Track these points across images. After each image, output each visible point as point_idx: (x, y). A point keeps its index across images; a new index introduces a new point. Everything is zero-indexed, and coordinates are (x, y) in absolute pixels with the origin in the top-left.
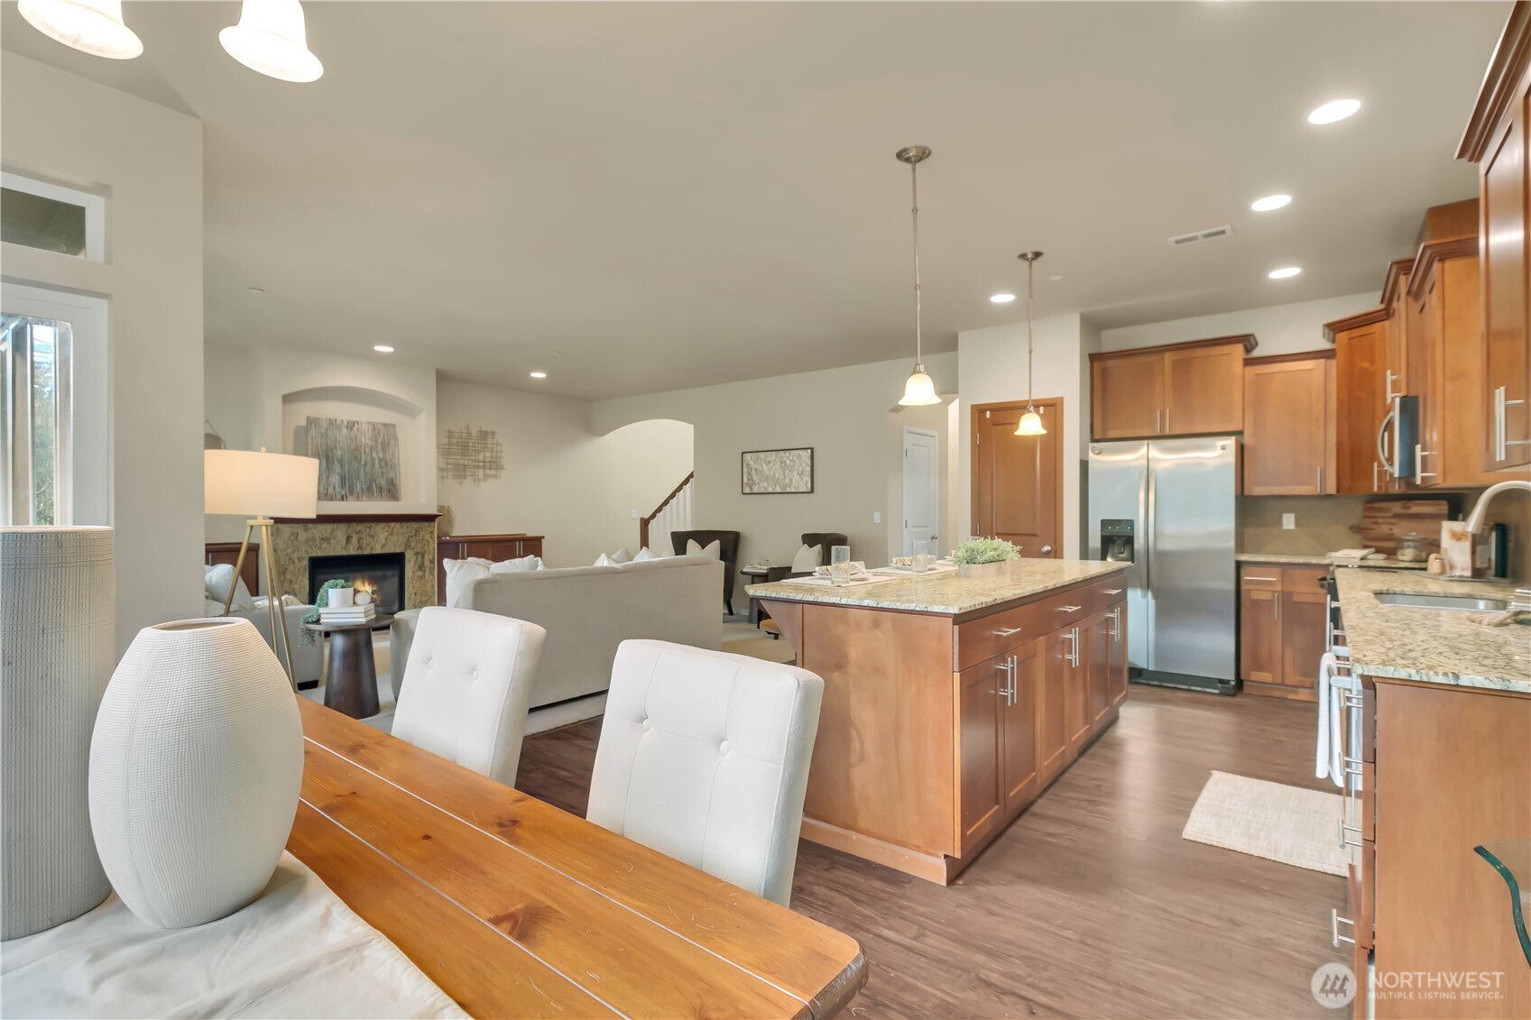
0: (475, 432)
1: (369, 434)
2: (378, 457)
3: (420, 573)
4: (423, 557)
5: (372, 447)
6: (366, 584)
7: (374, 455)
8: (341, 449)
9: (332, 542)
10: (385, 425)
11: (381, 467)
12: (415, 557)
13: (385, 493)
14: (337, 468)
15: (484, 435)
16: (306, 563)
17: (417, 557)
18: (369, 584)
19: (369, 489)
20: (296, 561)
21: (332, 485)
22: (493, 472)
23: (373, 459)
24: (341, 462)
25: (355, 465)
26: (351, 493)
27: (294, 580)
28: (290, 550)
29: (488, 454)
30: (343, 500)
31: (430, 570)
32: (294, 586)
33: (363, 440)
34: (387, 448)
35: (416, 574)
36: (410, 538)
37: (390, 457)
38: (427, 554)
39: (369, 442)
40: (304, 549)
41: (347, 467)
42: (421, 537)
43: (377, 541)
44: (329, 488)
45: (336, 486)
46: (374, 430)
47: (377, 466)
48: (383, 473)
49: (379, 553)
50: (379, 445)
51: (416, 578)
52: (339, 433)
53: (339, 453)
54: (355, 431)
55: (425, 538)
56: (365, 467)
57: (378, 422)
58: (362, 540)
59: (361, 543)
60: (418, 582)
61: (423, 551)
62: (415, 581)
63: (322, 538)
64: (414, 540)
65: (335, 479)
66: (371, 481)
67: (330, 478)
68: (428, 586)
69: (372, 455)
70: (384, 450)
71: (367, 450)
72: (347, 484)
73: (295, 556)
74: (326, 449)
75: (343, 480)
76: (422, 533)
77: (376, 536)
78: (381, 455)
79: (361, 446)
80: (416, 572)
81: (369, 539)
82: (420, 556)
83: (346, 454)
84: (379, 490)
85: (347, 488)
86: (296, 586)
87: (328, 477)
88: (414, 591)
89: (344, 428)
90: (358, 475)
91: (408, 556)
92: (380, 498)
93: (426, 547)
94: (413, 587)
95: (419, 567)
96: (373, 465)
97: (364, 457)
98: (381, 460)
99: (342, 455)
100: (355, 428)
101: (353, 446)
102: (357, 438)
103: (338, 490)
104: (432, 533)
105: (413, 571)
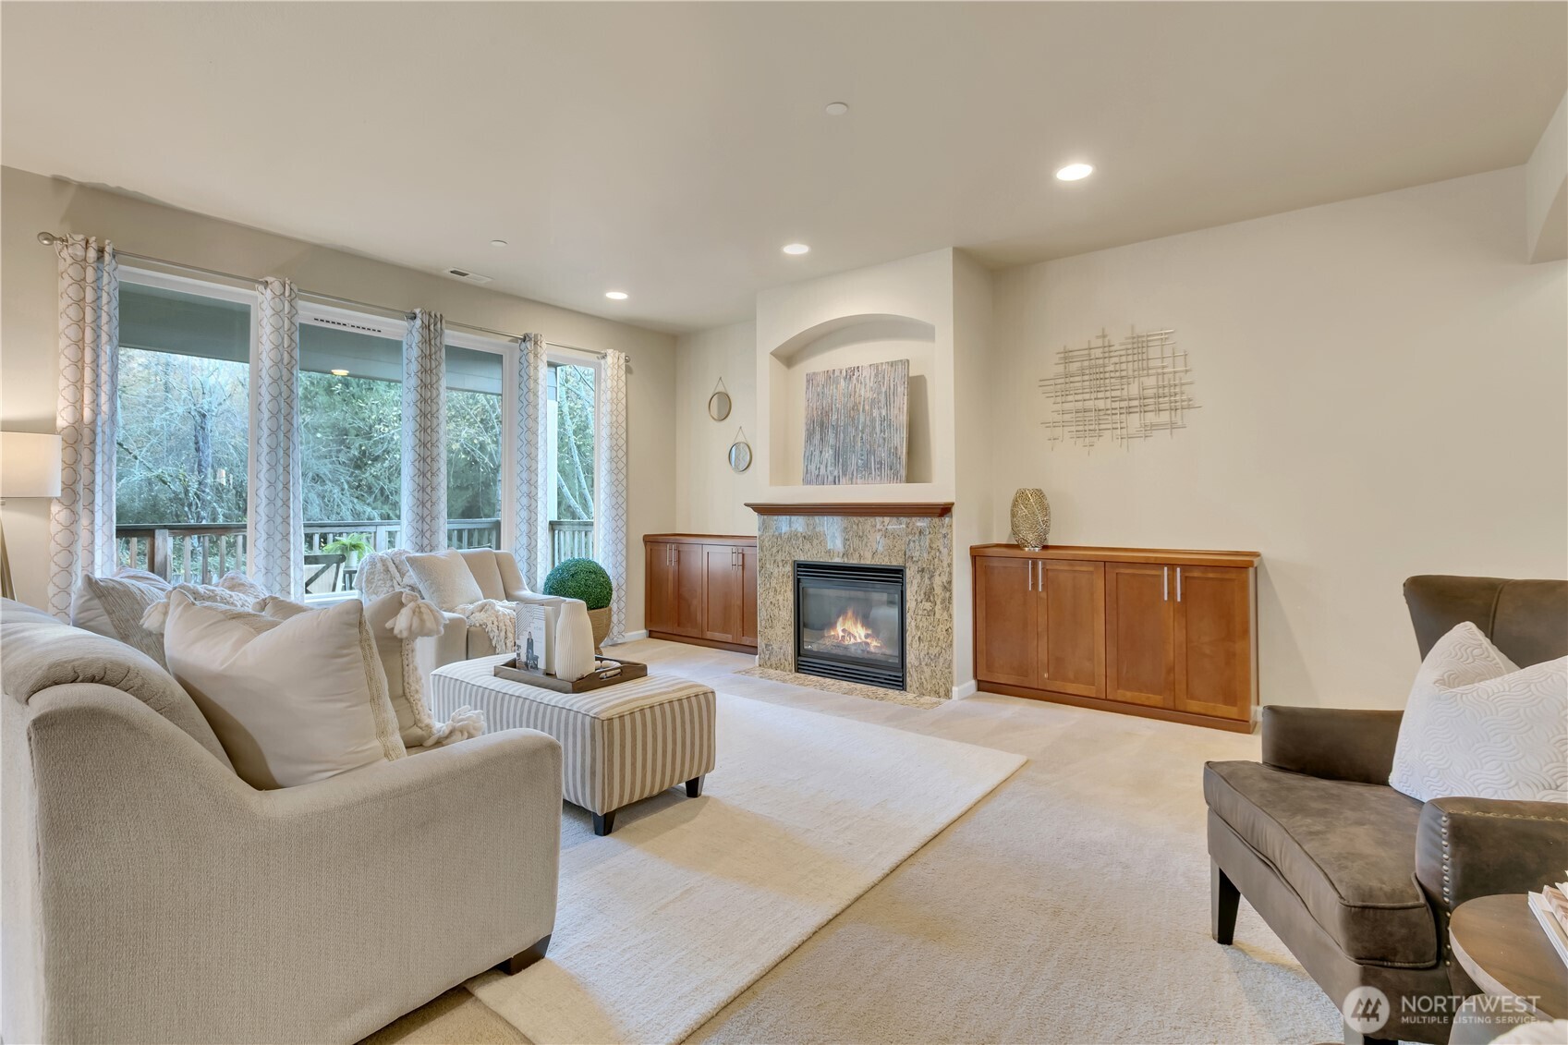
0: (1118, 339)
1: (871, 384)
2: (880, 414)
3: (928, 605)
4: (931, 578)
5: (873, 400)
6: (859, 626)
7: (875, 413)
8: (838, 410)
9: (815, 542)
10: (892, 364)
11: (882, 431)
12: (918, 576)
13: (886, 471)
14: (831, 438)
15: (1139, 345)
16: (789, 569)
17: (922, 577)
18: (862, 626)
19: (866, 466)
20: (780, 564)
21: (824, 463)
22: (1164, 417)
23: (873, 420)
24: (835, 428)
25: (852, 430)
26: (844, 474)
27: (778, 589)
28: (774, 550)
29: (1151, 381)
30: (835, 483)
31: (943, 601)
32: (778, 597)
33: (863, 393)
34: (892, 400)
35: (921, 606)
36: (912, 544)
37: (896, 411)
38: (938, 573)
39: (870, 395)
40: (787, 549)
41: (842, 435)
42: (927, 544)
43: (867, 546)
44: (823, 468)
45: (829, 465)
46: (876, 375)
47: (878, 430)
48: (884, 439)
49: (868, 562)
50: (882, 398)
51: (920, 612)
52: (836, 388)
53: (835, 417)
54: (855, 381)
55: (934, 546)
56: (863, 433)
57: (882, 364)
58: (848, 543)
59: (847, 547)
60: (924, 619)
61: (932, 567)
62: (920, 617)
63: (805, 537)
64: (918, 548)
65: (828, 454)
66: (869, 453)
67: (824, 453)
68: (939, 629)
69: (872, 414)
70: (888, 404)
71: (867, 408)
72: (841, 460)
73: (779, 558)
74: (822, 413)
75: (837, 455)
76: (930, 536)
77: (865, 537)
78: (884, 413)
79: (860, 403)
80: (921, 602)
81: (856, 540)
82: (927, 576)
83: (843, 418)
84: (879, 466)
85: (840, 466)
86: (780, 598)
87: (821, 452)
88: (919, 634)
89: (842, 380)
90: (854, 447)
91: (909, 573)
92: (879, 478)
93: (936, 560)
94: (917, 627)
95: (925, 594)
96: (874, 428)
97: (862, 419)
98: (883, 420)
99: (838, 419)
100: (855, 377)
101: (850, 405)
102: (855, 392)
103: (829, 468)
104: (945, 537)
105: (916, 600)
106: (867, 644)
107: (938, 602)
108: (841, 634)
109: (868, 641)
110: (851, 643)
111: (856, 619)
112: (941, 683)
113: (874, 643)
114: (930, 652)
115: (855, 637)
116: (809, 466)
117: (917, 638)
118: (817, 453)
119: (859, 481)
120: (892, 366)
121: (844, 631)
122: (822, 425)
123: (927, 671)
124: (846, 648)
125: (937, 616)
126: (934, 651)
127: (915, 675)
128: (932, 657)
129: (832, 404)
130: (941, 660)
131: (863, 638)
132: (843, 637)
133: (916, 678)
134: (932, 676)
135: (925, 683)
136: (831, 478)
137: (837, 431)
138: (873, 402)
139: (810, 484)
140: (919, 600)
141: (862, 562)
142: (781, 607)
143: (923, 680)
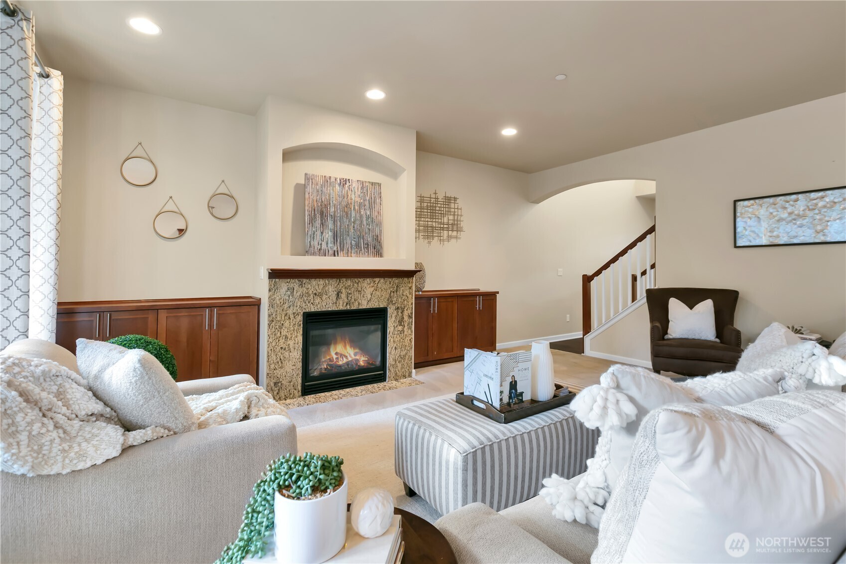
0: (441, 197)
1: (358, 192)
2: (366, 214)
3: (400, 328)
4: (402, 312)
6: (348, 347)
7: (362, 212)
8: (334, 205)
9: (324, 297)
11: (368, 224)
12: (395, 312)
13: (371, 250)
14: (330, 224)
15: (448, 200)
16: (300, 319)
17: (397, 313)
18: (351, 347)
19: (358, 246)
20: (292, 316)
21: (325, 241)
22: (454, 234)
23: (361, 216)
24: (333, 217)
25: (346, 222)
26: (342, 249)
28: (286, 306)
29: (451, 217)
30: (335, 256)
31: (409, 324)
33: (353, 198)
34: (374, 206)
35: (396, 329)
36: (392, 294)
37: (376, 214)
38: (406, 309)
39: (358, 199)
40: (299, 304)
41: (339, 223)
42: (401, 293)
43: (364, 297)
44: (323, 243)
45: (329, 242)
46: (362, 188)
47: (365, 223)
48: (369, 230)
49: (365, 308)
50: (367, 203)
51: (396, 333)
52: (333, 190)
53: (332, 210)
54: (347, 188)
55: (405, 294)
56: (354, 224)
57: (366, 182)
58: (350, 296)
59: (349, 298)
60: (398, 336)
61: (403, 306)
62: (396, 335)
63: (315, 294)
64: (395, 295)
65: (328, 235)
66: (359, 237)
67: (324, 234)
68: (406, 341)
69: (360, 212)
70: (371, 208)
71: (356, 208)
72: (339, 240)
73: (290, 312)
74: (321, 205)
75: (335, 236)
76: (402, 288)
77: (362, 291)
78: (368, 213)
79: (351, 203)
80: (397, 327)
81: (357, 294)
82: (400, 311)
83: (339, 211)
84: (366, 246)
85: (338, 244)
86: (291, 343)
87: (322, 233)
88: (395, 345)
89: (337, 185)
90: (348, 232)
91: (390, 311)
92: (367, 254)
93: (405, 302)
94: (394, 341)
95: (399, 322)
96: (362, 222)
97: (353, 214)
98: (368, 217)
99: (335, 212)
100: (347, 186)
101: (344, 204)
102: (348, 196)
103: (330, 245)
104: (410, 288)
105: (394, 326)
106: (357, 360)
107: (406, 325)
108: (335, 357)
109: (357, 357)
110: (344, 362)
111: (345, 343)
112: (407, 370)
113: (363, 358)
114: (401, 354)
115: (346, 357)
116: (312, 242)
117: (394, 348)
118: (319, 233)
119: (353, 255)
120: (372, 185)
121: (336, 354)
122: (322, 213)
123: (399, 365)
124: (340, 366)
125: (405, 333)
126: (403, 353)
127: (392, 370)
128: (402, 357)
129: (330, 200)
130: (407, 357)
131: (353, 356)
132: (337, 358)
133: (393, 372)
134: (402, 368)
135: (398, 373)
136: (331, 252)
137: (334, 219)
138: (360, 205)
139: (314, 255)
140: (396, 326)
141: (360, 308)
142: (292, 350)
143: (397, 371)
